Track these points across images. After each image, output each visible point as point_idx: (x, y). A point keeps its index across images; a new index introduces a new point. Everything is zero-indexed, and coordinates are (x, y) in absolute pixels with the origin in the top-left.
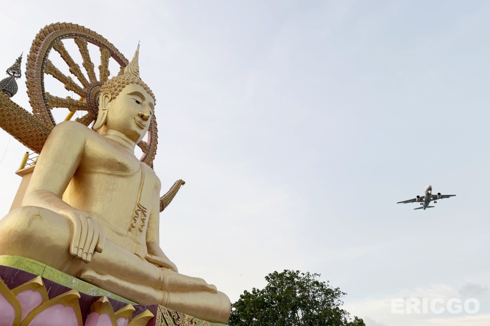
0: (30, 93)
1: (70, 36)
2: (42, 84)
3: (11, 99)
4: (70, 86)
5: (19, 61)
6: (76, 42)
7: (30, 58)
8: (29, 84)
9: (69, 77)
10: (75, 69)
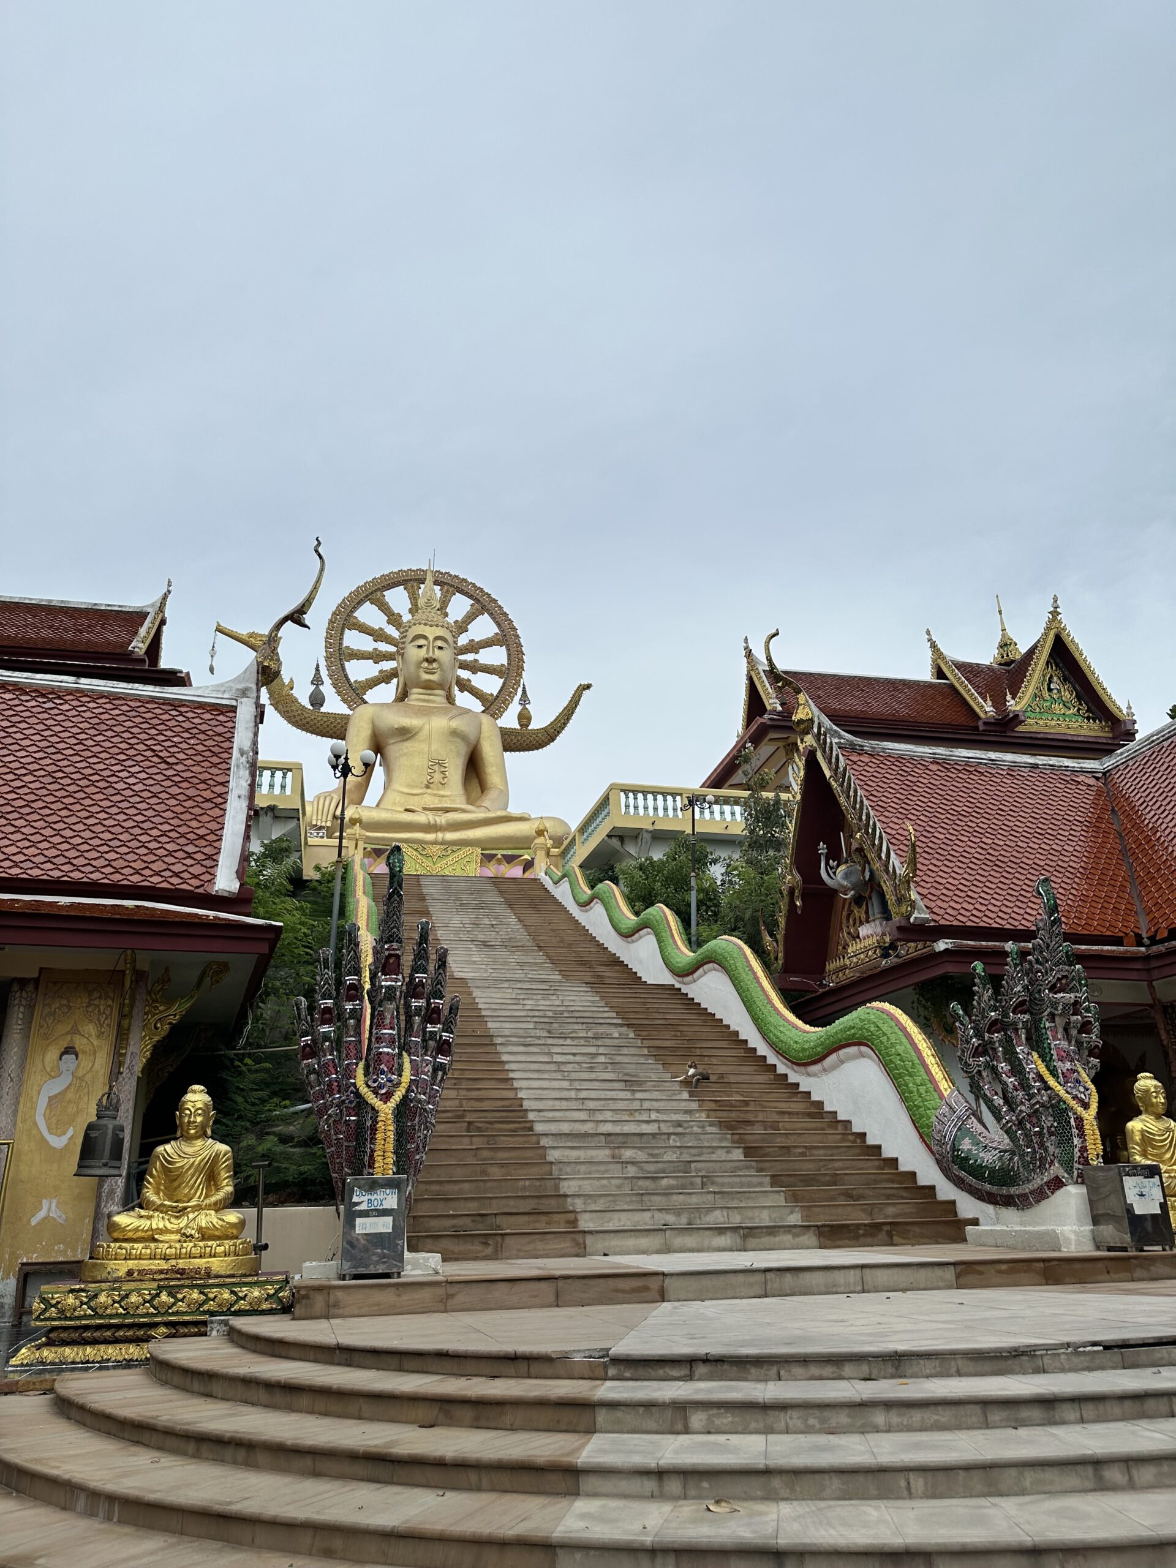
0: (339, 693)
1: (360, 603)
2: (346, 676)
3: (323, 710)
4: (377, 657)
5: (317, 669)
6: (372, 603)
7: (327, 658)
8: (335, 685)
9: (375, 649)
10: (379, 635)
